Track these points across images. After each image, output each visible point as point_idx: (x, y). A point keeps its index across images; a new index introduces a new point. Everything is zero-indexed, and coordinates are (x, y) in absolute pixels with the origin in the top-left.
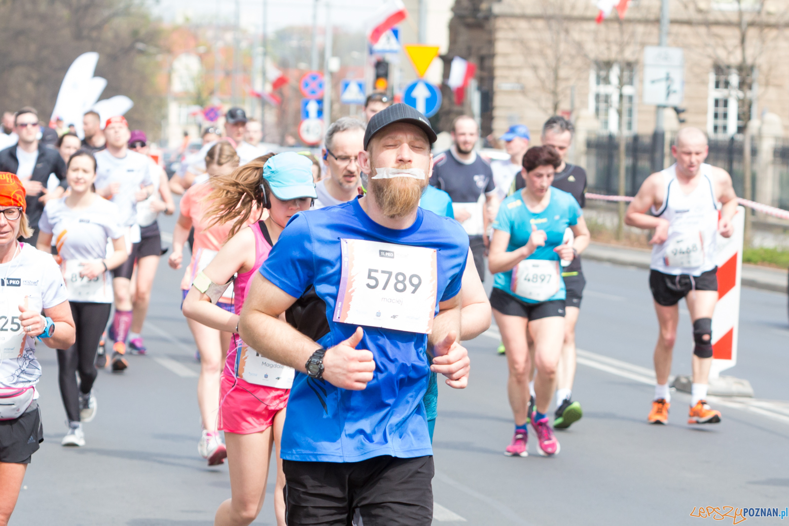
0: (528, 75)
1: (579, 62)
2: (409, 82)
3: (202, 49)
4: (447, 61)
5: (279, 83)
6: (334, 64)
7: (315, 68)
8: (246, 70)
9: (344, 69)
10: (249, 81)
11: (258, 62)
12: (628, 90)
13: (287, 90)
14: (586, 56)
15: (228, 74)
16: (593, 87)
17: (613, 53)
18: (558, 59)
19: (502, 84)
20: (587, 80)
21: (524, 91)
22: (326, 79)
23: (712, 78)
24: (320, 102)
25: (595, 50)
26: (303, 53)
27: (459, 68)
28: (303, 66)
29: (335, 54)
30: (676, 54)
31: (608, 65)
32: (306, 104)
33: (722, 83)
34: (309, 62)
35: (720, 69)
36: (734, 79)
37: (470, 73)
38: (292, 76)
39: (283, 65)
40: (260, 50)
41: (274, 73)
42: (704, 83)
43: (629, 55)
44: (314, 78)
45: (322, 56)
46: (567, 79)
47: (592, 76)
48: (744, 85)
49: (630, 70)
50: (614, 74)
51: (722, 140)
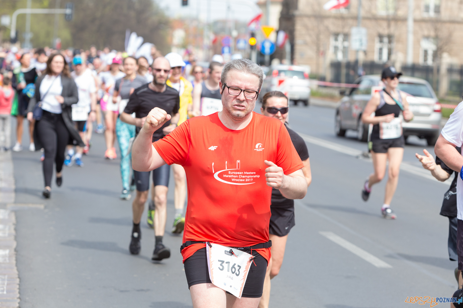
0: (308, 39)
1: (326, 33)
2: (263, 40)
4: (277, 32)
5: (214, 42)
6: (235, 33)
7: (227, 35)
8: (201, 35)
9: (239, 36)
10: (202, 40)
11: (206, 32)
12: (346, 44)
13: (217, 44)
14: (329, 31)
15: (195, 37)
16: (332, 42)
17: (339, 30)
18: (319, 32)
19: (299, 41)
21: (306, 43)
22: (232, 40)
23: (377, 40)
24: (229, 47)
25: (333, 29)
26: (223, 29)
27: (282, 36)
28: (223, 34)
29: (235, 29)
30: (363, 31)
32: (223, 48)
33: (381, 41)
34: (225, 32)
35: (381, 37)
36: (386, 40)
37: (286, 37)
38: (219, 38)
39: (216, 33)
40: (206, 28)
41: (212, 37)
43: (346, 30)
44: (227, 38)
45: (230, 30)
46: (322, 39)
47: (332, 39)
48: (390, 42)
49: (346, 36)
50: (340, 38)
51: (381, 62)
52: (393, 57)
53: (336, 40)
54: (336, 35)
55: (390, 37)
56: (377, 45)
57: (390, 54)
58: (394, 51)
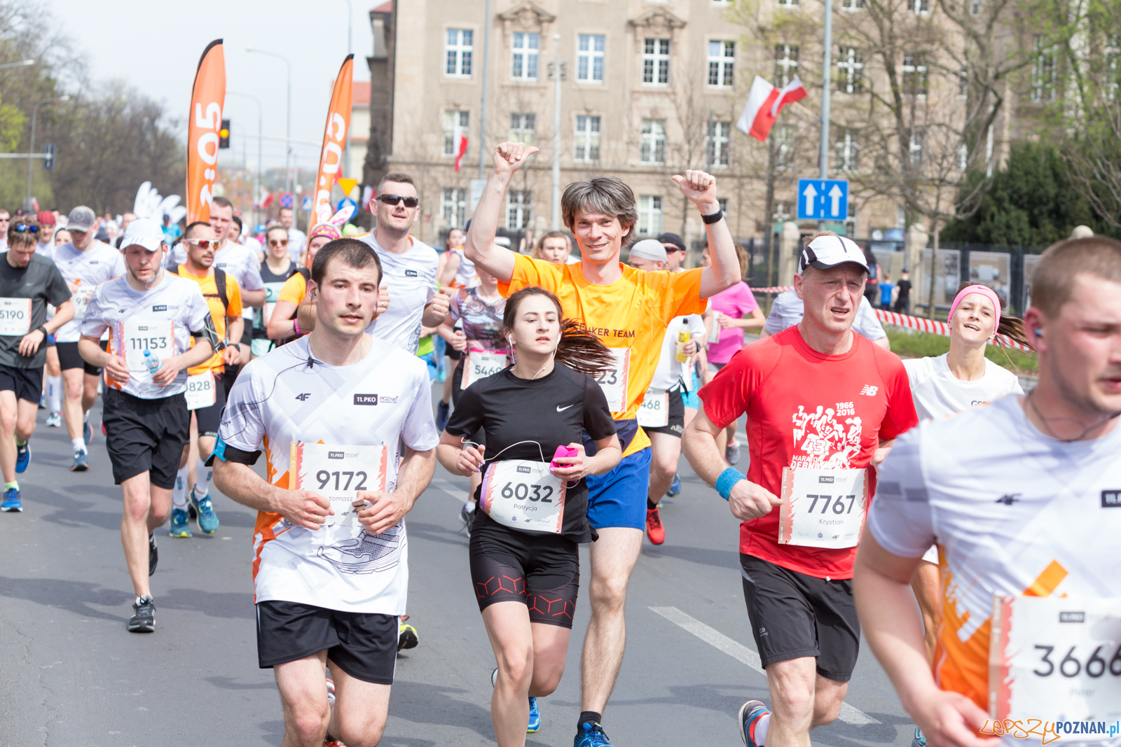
1: (435, 188)
2: (340, 199)
3: (225, 180)
4: (362, 187)
5: (269, 201)
6: (299, 189)
7: (288, 191)
8: (250, 192)
9: (304, 192)
10: (251, 198)
11: (256, 188)
12: (462, 204)
13: (273, 204)
14: (438, 185)
15: (239, 194)
16: (443, 202)
17: (453, 183)
18: (423, 186)
20: (439, 198)
22: (295, 198)
23: (508, 197)
25: (443, 182)
26: (281, 183)
28: (281, 190)
29: (300, 182)
31: (450, 190)
33: (514, 200)
34: (285, 187)
35: (513, 193)
36: (520, 198)
38: (276, 197)
39: (270, 189)
40: (256, 181)
41: (265, 195)
42: (504, 200)
43: (462, 184)
44: (287, 196)
45: (292, 184)
46: (428, 197)
47: (442, 196)
48: (526, 201)
49: (463, 192)
50: (454, 195)
51: (513, 230)
52: (531, 223)
53: (449, 198)
54: (449, 191)
55: (527, 194)
56: (509, 206)
57: (526, 219)
58: (532, 215)
